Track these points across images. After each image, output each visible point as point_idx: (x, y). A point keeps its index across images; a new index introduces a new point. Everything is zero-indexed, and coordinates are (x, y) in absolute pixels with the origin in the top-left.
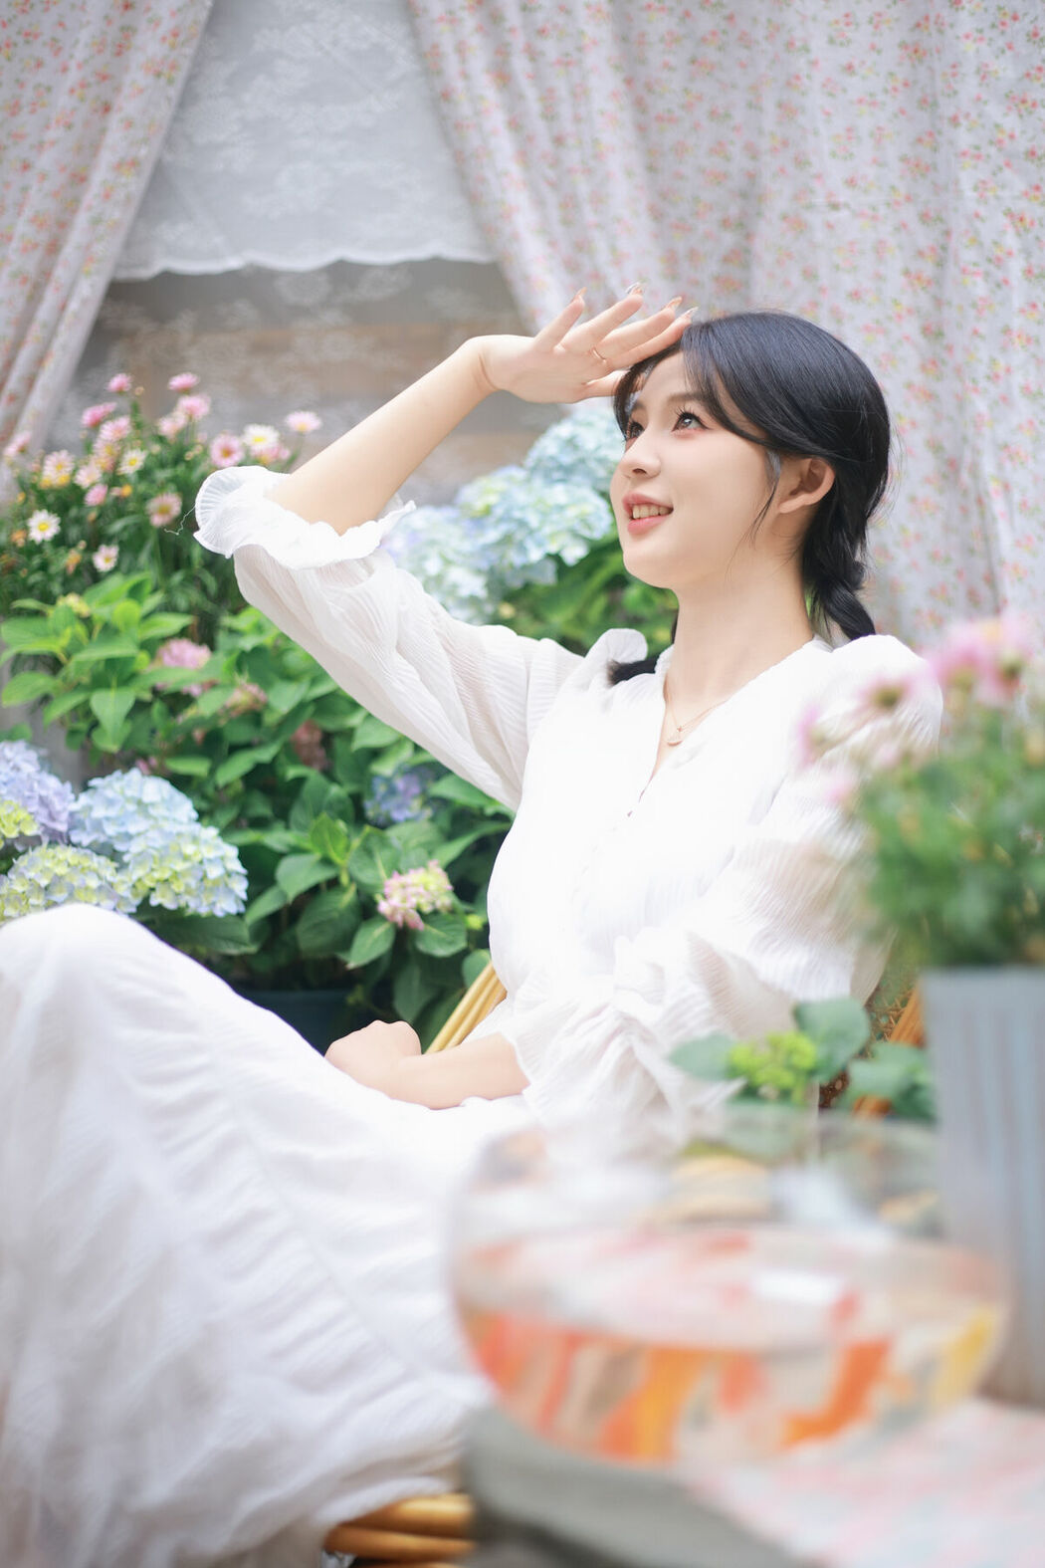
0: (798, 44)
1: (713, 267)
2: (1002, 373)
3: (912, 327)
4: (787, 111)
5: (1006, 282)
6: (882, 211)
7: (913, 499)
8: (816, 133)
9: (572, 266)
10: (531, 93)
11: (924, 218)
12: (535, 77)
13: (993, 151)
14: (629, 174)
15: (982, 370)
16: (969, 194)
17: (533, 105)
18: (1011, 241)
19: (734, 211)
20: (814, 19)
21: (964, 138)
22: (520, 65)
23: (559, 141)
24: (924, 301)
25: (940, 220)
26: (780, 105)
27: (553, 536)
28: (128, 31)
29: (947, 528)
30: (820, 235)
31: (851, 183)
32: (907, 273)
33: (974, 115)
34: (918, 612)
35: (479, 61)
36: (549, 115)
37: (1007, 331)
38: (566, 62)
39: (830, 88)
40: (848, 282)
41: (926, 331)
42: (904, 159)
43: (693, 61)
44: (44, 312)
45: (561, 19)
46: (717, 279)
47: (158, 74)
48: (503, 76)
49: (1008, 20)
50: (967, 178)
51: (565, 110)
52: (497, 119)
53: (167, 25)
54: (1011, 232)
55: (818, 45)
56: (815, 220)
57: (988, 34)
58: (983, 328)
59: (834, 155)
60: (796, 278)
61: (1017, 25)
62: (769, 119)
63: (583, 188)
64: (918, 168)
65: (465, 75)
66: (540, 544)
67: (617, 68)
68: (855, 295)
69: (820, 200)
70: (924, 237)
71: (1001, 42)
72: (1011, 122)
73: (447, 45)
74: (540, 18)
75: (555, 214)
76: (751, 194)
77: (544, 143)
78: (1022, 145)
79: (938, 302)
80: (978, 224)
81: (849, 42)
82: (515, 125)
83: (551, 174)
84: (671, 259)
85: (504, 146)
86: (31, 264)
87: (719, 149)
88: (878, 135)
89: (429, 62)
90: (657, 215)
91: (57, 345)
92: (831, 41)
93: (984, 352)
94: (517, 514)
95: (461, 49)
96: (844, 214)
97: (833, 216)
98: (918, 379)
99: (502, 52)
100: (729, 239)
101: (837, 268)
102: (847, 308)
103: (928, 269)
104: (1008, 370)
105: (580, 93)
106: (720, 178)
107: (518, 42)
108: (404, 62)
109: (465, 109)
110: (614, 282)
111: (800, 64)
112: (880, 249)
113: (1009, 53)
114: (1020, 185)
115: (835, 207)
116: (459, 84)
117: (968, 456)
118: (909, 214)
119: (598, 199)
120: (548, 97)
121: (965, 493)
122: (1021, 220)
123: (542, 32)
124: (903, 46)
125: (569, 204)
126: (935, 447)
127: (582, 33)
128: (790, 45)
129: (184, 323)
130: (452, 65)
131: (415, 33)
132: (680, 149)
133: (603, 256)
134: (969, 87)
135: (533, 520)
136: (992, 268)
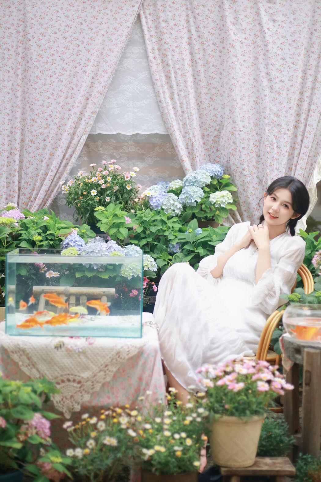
0: (234, 99)
1: (212, 138)
2: (272, 165)
3: (254, 154)
4: (232, 112)
5: (273, 148)
6: (249, 132)
7: (254, 187)
8: (237, 117)
9: (184, 137)
10: (178, 102)
11: (257, 134)
12: (179, 99)
13: (272, 124)
14: (196, 119)
15: (268, 164)
16: (267, 131)
17: (178, 105)
18: (275, 141)
19: (217, 128)
20: (238, 95)
21: (267, 121)
22: (176, 96)
23: (183, 112)
24: (257, 150)
25: (260, 134)
26: (230, 110)
27: (196, 197)
28: (93, 83)
29: (260, 193)
30: (237, 136)
31: (244, 126)
32: (254, 144)
33: (268, 117)
34: (254, 208)
35: (167, 95)
36: (181, 107)
37: (273, 157)
38: (186, 97)
39: (240, 109)
40: (243, 146)
41: (257, 155)
42: (254, 123)
43: (211, 98)
44: (75, 142)
45: (185, 88)
46: (213, 140)
47: (101, 94)
48: (172, 98)
49: (275, 99)
50: (267, 129)
51: (185, 106)
52: (171, 107)
53: (103, 84)
54: (275, 139)
55: (238, 100)
56: (237, 133)
57: (271, 102)
58: (269, 157)
59: (240, 121)
60: (232, 144)
61: (277, 101)
62: (227, 113)
63: (188, 122)
64: (257, 125)
65: (165, 98)
66: (194, 199)
67: (195, 98)
68: (244, 148)
69: (237, 129)
70: (257, 138)
71: (274, 104)
72: (275, 119)
73: (161, 91)
74: (181, 87)
75: (181, 126)
76: (221, 125)
77: (180, 112)
78: (277, 123)
79: (259, 150)
80: (268, 137)
81: (244, 100)
82: (174, 108)
83: (181, 118)
84: (203, 135)
85: (172, 112)
86: (71, 131)
87: (215, 115)
88: (249, 118)
89: (157, 94)
90: (201, 127)
91: (78, 148)
92: (241, 99)
93: (269, 161)
94: (189, 193)
95: (164, 92)
96: (242, 132)
97: (240, 133)
98: (255, 164)
99: (172, 94)
100: (216, 133)
101: (240, 143)
102: (242, 150)
103: (258, 144)
104: (273, 165)
105: (188, 103)
106: (215, 121)
107: (176, 92)
108: (151, 94)
109: (164, 105)
110: (193, 141)
111: (235, 103)
112: (249, 139)
113: (275, 106)
114: (276, 130)
115: (240, 131)
116: (163, 99)
117: (264, 180)
118: (254, 133)
119: (191, 124)
120: (181, 104)
121: (263, 186)
122: (277, 137)
123: (181, 91)
124: (254, 101)
125: (184, 124)
126: (258, 177)
127: (189, 91)
128: (233, 99)
129: (99, 143)
130: (162, 95)
131: (154, 88)
132: (207, 115)
133: (191, 136)
134: (268, 111)
135: (192, 194)
136: (271, 145)
